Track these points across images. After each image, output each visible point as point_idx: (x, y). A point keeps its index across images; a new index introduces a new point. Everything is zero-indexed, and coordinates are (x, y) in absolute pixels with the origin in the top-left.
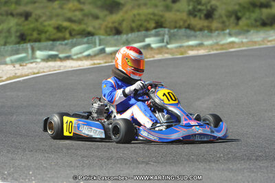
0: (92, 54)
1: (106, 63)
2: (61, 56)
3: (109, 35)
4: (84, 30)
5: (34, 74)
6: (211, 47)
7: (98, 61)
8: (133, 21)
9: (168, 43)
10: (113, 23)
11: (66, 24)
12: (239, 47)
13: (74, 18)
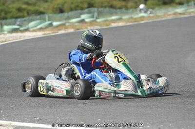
0: (43, 27)
1: (53, 33)
2: (21, 29)
3: (55, 13)
4: (37, 10)
5: (3, 42)
6: (127, 20)
7: (48, 32)
8: (72, 3)
9: (97, 18)
10: (58, 4)
11: (24, 6)
12: (148, 20)
13: (30, 2)
